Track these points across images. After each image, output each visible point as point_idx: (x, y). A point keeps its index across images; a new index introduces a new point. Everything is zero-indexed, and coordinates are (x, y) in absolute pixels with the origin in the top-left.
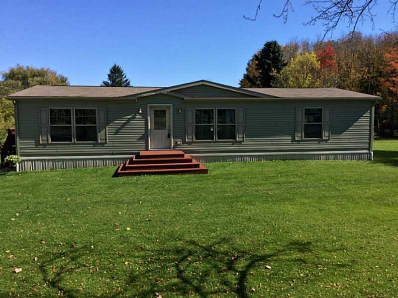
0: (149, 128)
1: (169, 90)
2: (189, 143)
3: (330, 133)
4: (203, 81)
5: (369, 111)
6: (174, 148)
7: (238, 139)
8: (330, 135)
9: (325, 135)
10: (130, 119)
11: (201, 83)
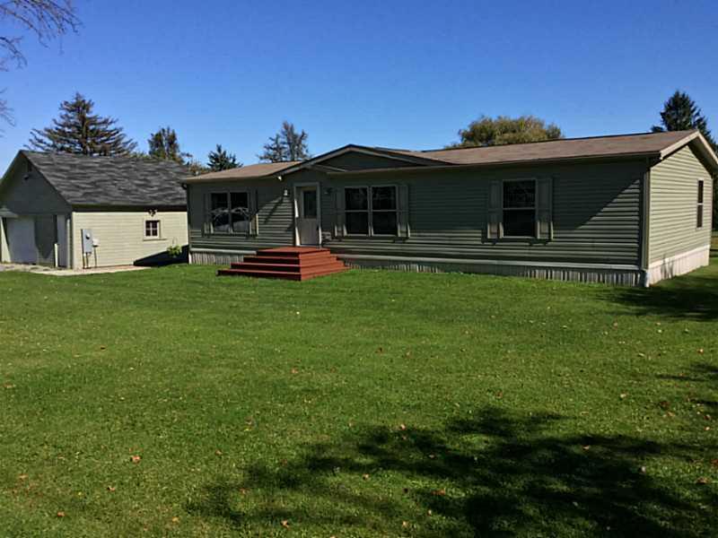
0: (297, 215)
1: (312, 163)
2: (340, 238)
3: (552, 228)
4: (350, 146)
5: (638, 181)
6: (322, 244)
7: (399, 235)
8: (552, 232)
9: (541, 229)
10: (277, 204)
11: (348, 149)
